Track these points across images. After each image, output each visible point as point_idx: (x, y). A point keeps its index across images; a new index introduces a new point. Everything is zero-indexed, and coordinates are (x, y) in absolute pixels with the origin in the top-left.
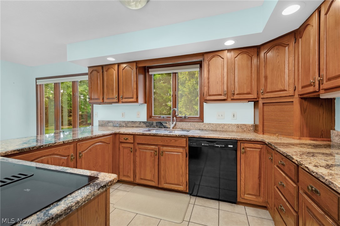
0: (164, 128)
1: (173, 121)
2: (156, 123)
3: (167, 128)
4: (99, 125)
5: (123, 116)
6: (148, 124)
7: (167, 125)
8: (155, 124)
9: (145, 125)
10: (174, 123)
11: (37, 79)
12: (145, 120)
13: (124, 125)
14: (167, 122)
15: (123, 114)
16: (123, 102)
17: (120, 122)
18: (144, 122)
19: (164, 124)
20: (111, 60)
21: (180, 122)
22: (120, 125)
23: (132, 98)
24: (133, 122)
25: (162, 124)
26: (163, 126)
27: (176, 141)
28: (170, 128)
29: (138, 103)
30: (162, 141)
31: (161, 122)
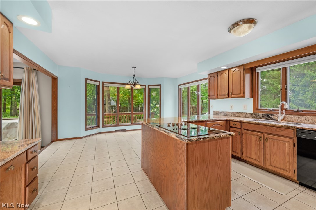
0: (271, 119)
1: (282, 113)
2: (263, 115)
3: (275, 120)
4: (214, 114)
5: (231, 108)
6: (254, 115)
7: (275, 117)
8: (261, 115)
9: (251, 116)
10: (283, 116)
11: (179, 85)
12: (251, 112)
13: (232, 115)
14: (275, 115)
15: (231, 107)
16: (232, 98)
17: (230, 112)
18: (250, 114)
19: (271, 116)
20: (224, 68)
21: (290, 116)
22: (229, 115)
23: (240, 94)
24: (240, 113)
25: (269, 116)
26: (270, 118)
27: (281, 131)
28: (278, 120)
29: (245, 97)
30: (267, 130)
31: (268, 114)
